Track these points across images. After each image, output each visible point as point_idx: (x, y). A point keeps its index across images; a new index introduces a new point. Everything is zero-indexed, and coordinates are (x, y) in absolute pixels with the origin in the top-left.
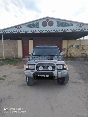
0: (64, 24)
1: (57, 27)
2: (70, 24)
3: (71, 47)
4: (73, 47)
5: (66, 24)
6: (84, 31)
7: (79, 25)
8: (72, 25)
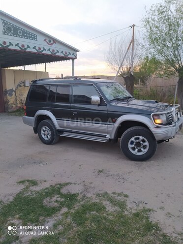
0: (20, 32)
1: (4, 34)
2: (31, 35)
3: (20, 86)
4: (24, 86)
5: (24, 32)
6: (56, 54)
7: (47, 41)
8: (36, 38)
